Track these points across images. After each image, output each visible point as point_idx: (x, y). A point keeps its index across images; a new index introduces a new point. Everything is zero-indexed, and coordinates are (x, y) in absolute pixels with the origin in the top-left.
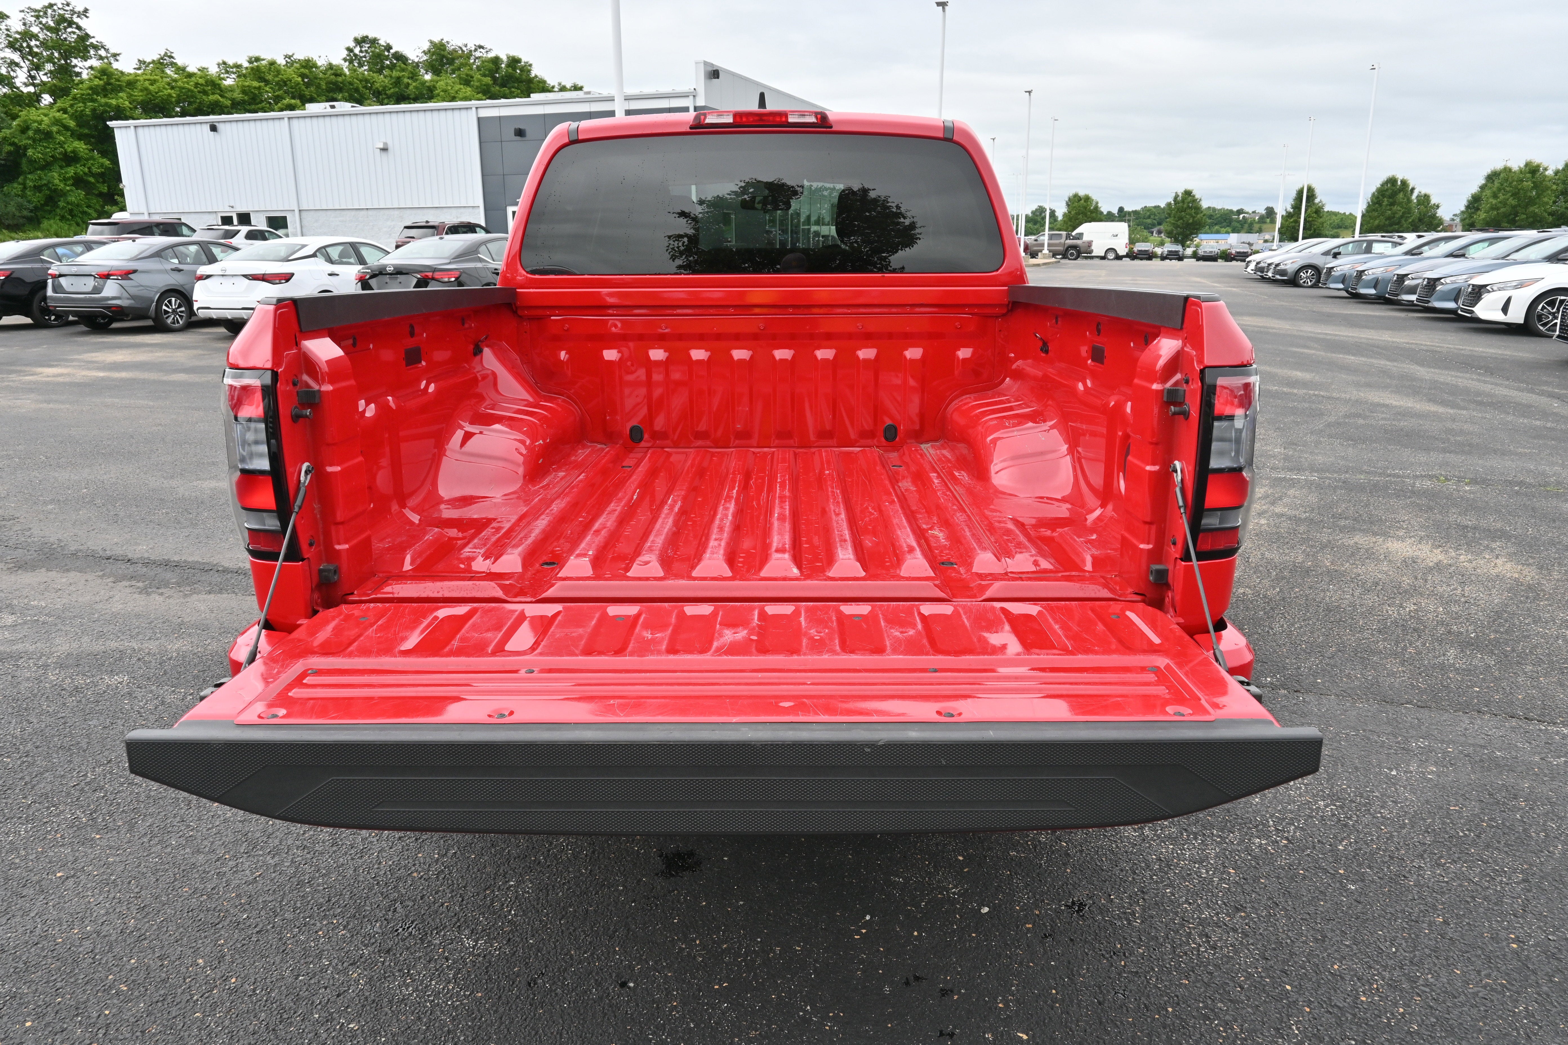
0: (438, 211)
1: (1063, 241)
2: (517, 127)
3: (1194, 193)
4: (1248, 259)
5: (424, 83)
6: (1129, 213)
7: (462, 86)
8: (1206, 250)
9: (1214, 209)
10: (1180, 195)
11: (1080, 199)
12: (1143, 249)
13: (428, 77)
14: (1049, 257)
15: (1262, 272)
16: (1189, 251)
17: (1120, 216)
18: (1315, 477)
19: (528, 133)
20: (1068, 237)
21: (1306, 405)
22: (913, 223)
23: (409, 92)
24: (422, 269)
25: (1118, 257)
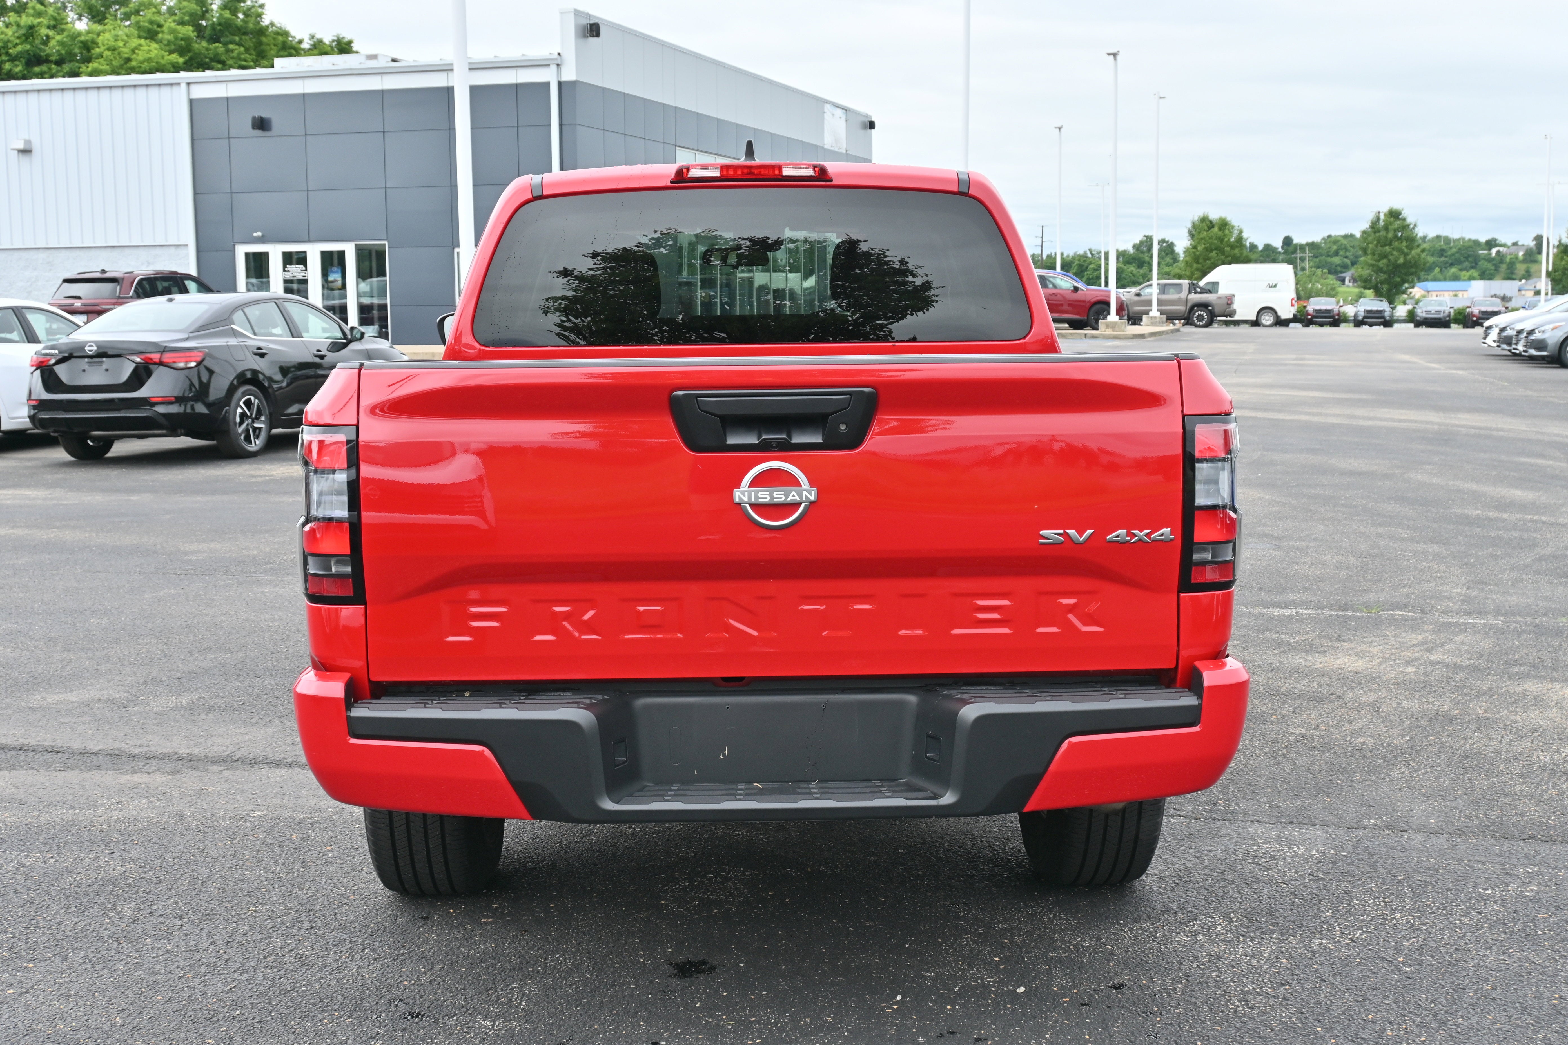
0: (115, 253)
1: (1183, 295)
2: (257, 115)
3: (1405, 214)
4: (1487, 323)
5: (75, 36)
6: (1302, 247)
7: (142, 41)
8: (1429, 308)
9: (1447, 240)
10: (1382, 217)
11: (1211, 225)
12: (1323, 308)
13: (82, 25)
14: (1161, 323)
15: (1510, 344)
16: (1401, 311)
17: (1285, 252)
18: (1499, 621)
19: (276, 124)
20: (1193, 288)
21: (1516, 534)
22: (928, 282)
23: (48, 51)
24: (142, 349)
25: (1281, 323)
